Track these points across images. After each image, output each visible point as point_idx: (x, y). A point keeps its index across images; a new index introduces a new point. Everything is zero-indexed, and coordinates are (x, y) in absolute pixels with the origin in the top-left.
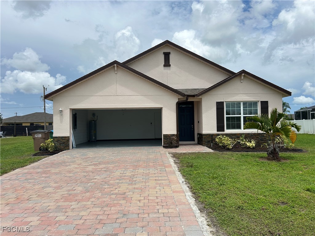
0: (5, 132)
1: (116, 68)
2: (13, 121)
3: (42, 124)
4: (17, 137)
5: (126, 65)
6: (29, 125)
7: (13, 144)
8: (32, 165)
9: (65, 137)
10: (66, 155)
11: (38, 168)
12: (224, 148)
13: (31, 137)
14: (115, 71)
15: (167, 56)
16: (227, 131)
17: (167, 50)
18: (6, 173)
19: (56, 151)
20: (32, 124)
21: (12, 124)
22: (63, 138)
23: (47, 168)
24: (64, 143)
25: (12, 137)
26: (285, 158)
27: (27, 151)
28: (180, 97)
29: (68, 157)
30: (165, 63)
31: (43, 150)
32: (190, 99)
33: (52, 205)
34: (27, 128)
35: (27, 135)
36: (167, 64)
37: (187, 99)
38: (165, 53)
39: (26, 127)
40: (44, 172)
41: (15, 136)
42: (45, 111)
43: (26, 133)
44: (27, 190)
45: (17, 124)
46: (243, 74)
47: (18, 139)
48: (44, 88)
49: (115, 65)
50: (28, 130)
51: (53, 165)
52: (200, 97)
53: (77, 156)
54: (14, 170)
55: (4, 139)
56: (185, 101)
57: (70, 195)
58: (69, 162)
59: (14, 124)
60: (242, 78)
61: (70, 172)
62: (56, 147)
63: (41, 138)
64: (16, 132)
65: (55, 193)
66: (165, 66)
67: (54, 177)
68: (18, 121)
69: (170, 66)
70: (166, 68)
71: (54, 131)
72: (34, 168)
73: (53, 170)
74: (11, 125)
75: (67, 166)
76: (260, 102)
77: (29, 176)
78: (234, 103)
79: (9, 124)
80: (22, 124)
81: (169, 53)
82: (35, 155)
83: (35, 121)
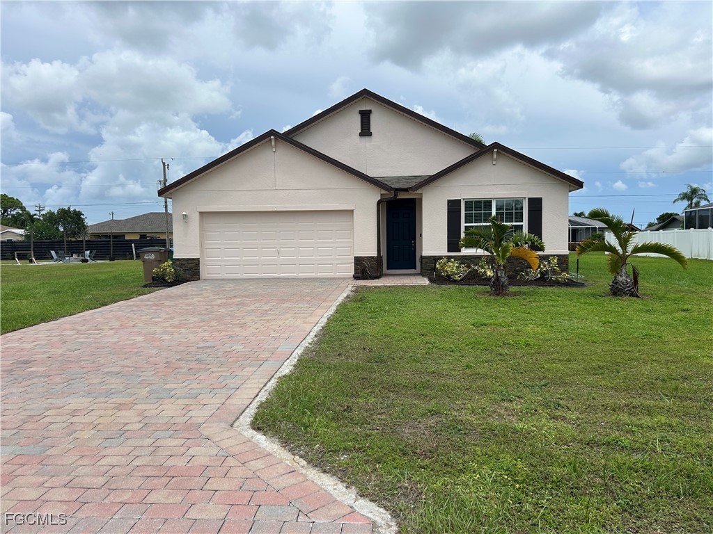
0: (94, 252)
1: (273, 143)
2: (106, 231)
3: (163, 237)
4: (116, 262)
5: (290, 137)
6: (137, 237)
7: (110, 272)
8: (140, 297)
9: (193, 259)
10: (192, 287)
11: (148, 300)
12: (448, 280)
13: (140, 262)
14: (272, 147)
15: (365, 116)
16: (466, 252)
17: (365, 107)
18: (106, 305)
19: (177, 281)
20: (143, 236)
21: (106, 236)
22: (190, 262)
23: (159, 301)
24: (191, 269)
25: (108, 261)
26: (515, 294)
27: (133, 282)
28: (384, 192)
29: (195, 289)
30: (362, 130)
31: (157, 280)
32: (402, 196)
33: (159, 330)
34: (133, 245)
35: (135, 258)
36: (366, 131)
37: (396, 196)
38: (361, 112)
39: (132, 241)
40: (156, 305)
41: (112, 259)
42: (166, 210)
43: (133, 254)
44: (132, 319)
45: (115, 237)
46: (496, 150)
47: (118, 264)
48: (164, 163)
49: (272, 137)
50: (135, 249)
51: (169, 297)
52: (419, 191)
53: (208, 288)
54: (115, 302)
55: (93, 264)
56: (392, 199)
57: (181, 324)
58: (192, 295)
59: (110, 236)
60: (495, 156)
61: (189, 305)
62: (176, 274)
63: (155, 260)
64: (113, 252)
65: (164, 322)
66: (361, 135)
67: (167, 309)
68: (116, 231)
69: (370, 134)
70: (364, 139)
71: (174, 249)
72: (142, 301)
73: (167, 303)
74: (104, 239)
75: (187, 299)
76: (527, 199)
77: (135, 308)
78: (480, 202)
79: (99, 236)
80: (124, 236)
81: (370, 112)
82: (146, 286)
83: (148, 229)
